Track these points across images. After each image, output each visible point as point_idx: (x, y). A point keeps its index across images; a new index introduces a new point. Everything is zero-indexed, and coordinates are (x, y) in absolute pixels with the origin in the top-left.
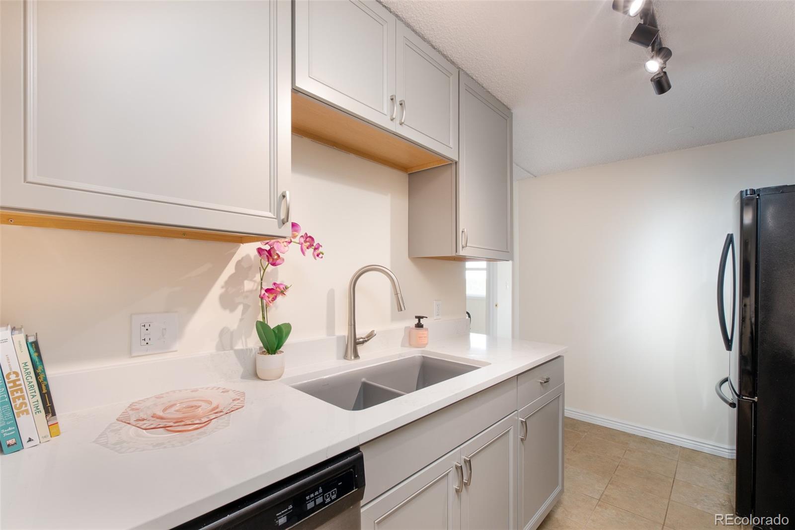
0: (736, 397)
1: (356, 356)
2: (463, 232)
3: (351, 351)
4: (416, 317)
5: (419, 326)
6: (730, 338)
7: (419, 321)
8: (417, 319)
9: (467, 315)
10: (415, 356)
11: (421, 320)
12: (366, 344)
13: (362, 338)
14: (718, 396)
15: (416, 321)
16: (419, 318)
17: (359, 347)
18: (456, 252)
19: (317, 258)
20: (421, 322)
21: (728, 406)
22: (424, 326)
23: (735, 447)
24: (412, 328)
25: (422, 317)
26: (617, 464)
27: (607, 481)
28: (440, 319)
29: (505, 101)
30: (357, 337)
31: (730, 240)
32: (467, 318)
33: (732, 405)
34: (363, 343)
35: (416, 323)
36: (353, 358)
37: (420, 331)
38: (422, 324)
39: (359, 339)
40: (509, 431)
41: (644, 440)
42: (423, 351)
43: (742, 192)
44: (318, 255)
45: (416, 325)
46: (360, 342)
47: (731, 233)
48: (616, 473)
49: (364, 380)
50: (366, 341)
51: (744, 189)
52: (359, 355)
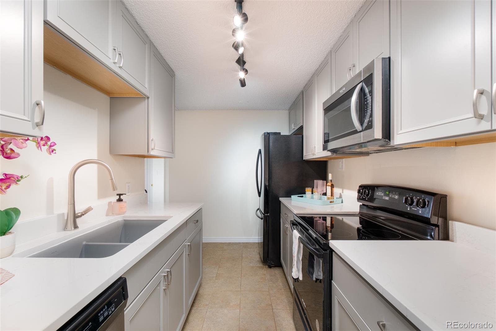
0: (263, 215)
1: (76, 227)
2: (152, 140)
3: (70, 224)
4: (117, 195)
5: (120, 200)
6: (260, 191)
7: (120, 197)
8: (118, 196)
9: (145, 191)
10: (118, 221)
11: (121, 196)
12: (83, 217)
13: (80, 213)
14: (256, 216)
15: (118, 197)
16: (120, 195)
17: (78, 221)
18: (148, 152)
19: (52, 154)
20: (121, 198)
21: (260, 219)
22: (123, 200)
23: (263, 237)
24: (115, 203)
25: (122, 195)
26: (220, 258)
27: (218, 267)
28: (130, 195)
29: (173, 67)
30: (76, 212)
31: (260, 152)
32: (145, 193)
33: (262, 219)
34: (81, 216)
35: (117, 199)
36: (73, 228)
37: (121, 203)
38: (122, 199)
39: (77, 214)
40: (183, 252)
41: (229, 244)
42: (124, 216)
43: (265, 133)
44: (52, 151)
45: (117, 200)
46: (79, 216)
47: (260, 149)
48: (221, 262)
49: (84, 243)
50: (83, 215)
51: (265, 132)
52: (78, 226)
